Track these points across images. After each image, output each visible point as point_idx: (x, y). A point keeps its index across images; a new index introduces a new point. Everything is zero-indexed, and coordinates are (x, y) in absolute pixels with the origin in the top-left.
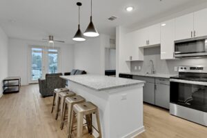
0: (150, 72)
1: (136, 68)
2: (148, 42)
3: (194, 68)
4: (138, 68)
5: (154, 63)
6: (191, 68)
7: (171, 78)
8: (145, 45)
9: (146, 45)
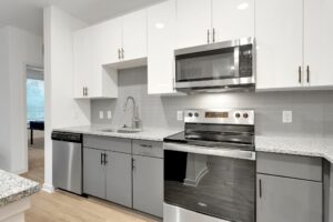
0: (129, 124)
1: (101, 115)
2: (121, 53)
3: (213, 115)
4: (105, 115)
5: (138, 104)
6: (208, 114)
7: (166, 140)
8: (114, 59)
9: (117, 60)
